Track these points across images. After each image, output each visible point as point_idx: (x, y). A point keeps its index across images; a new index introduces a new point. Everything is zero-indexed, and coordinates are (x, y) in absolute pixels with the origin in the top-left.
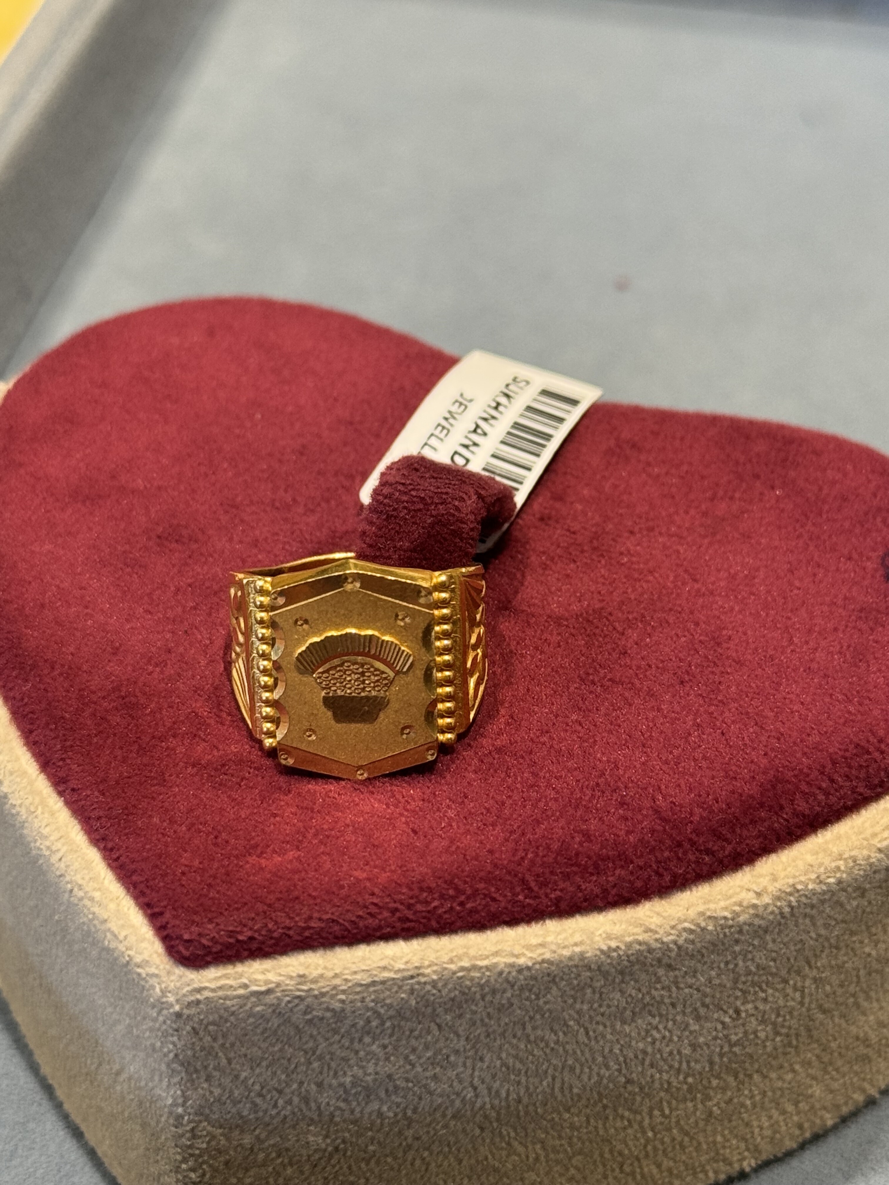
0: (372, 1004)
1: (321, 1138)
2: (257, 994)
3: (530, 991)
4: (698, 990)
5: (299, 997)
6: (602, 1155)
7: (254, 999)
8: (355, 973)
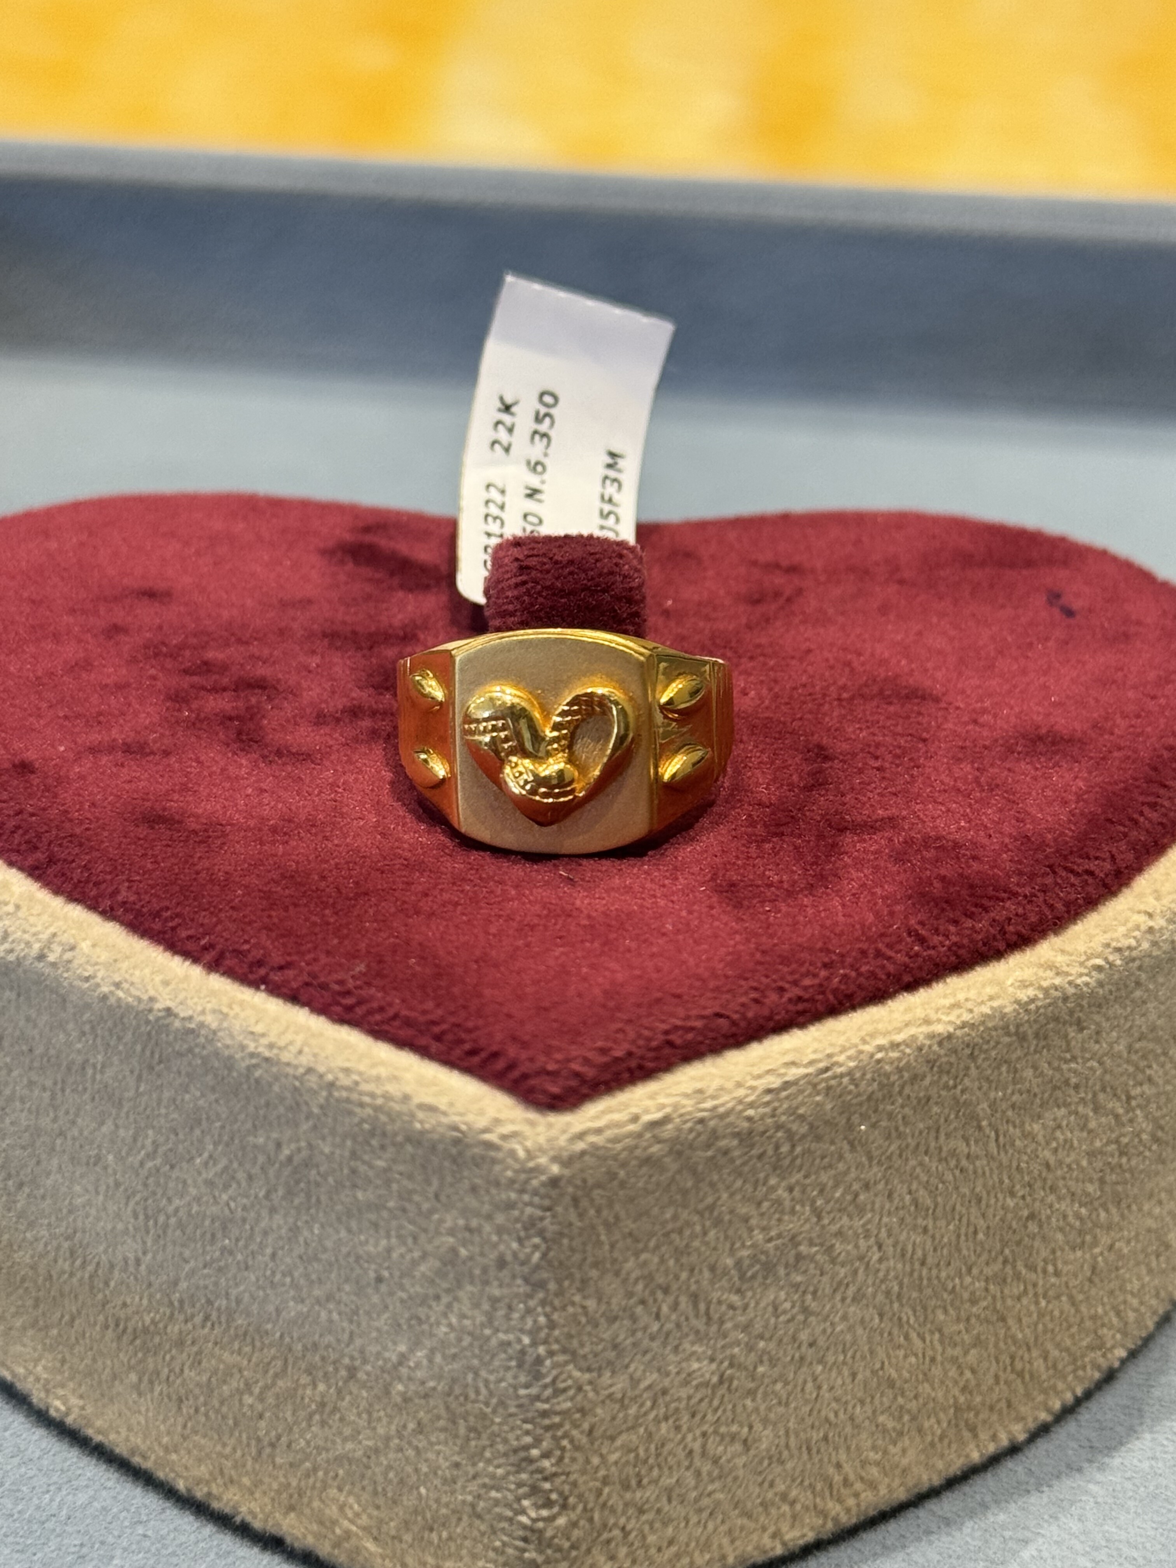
0: (784, 1118)
1: (705, 1362)
2: (654, 1125)
3: (948, 1072)
4: (1101, 1063)
5: (701, 1121)
6: (996, 1345)
7: (648, 1135)
8: (759, 1077)
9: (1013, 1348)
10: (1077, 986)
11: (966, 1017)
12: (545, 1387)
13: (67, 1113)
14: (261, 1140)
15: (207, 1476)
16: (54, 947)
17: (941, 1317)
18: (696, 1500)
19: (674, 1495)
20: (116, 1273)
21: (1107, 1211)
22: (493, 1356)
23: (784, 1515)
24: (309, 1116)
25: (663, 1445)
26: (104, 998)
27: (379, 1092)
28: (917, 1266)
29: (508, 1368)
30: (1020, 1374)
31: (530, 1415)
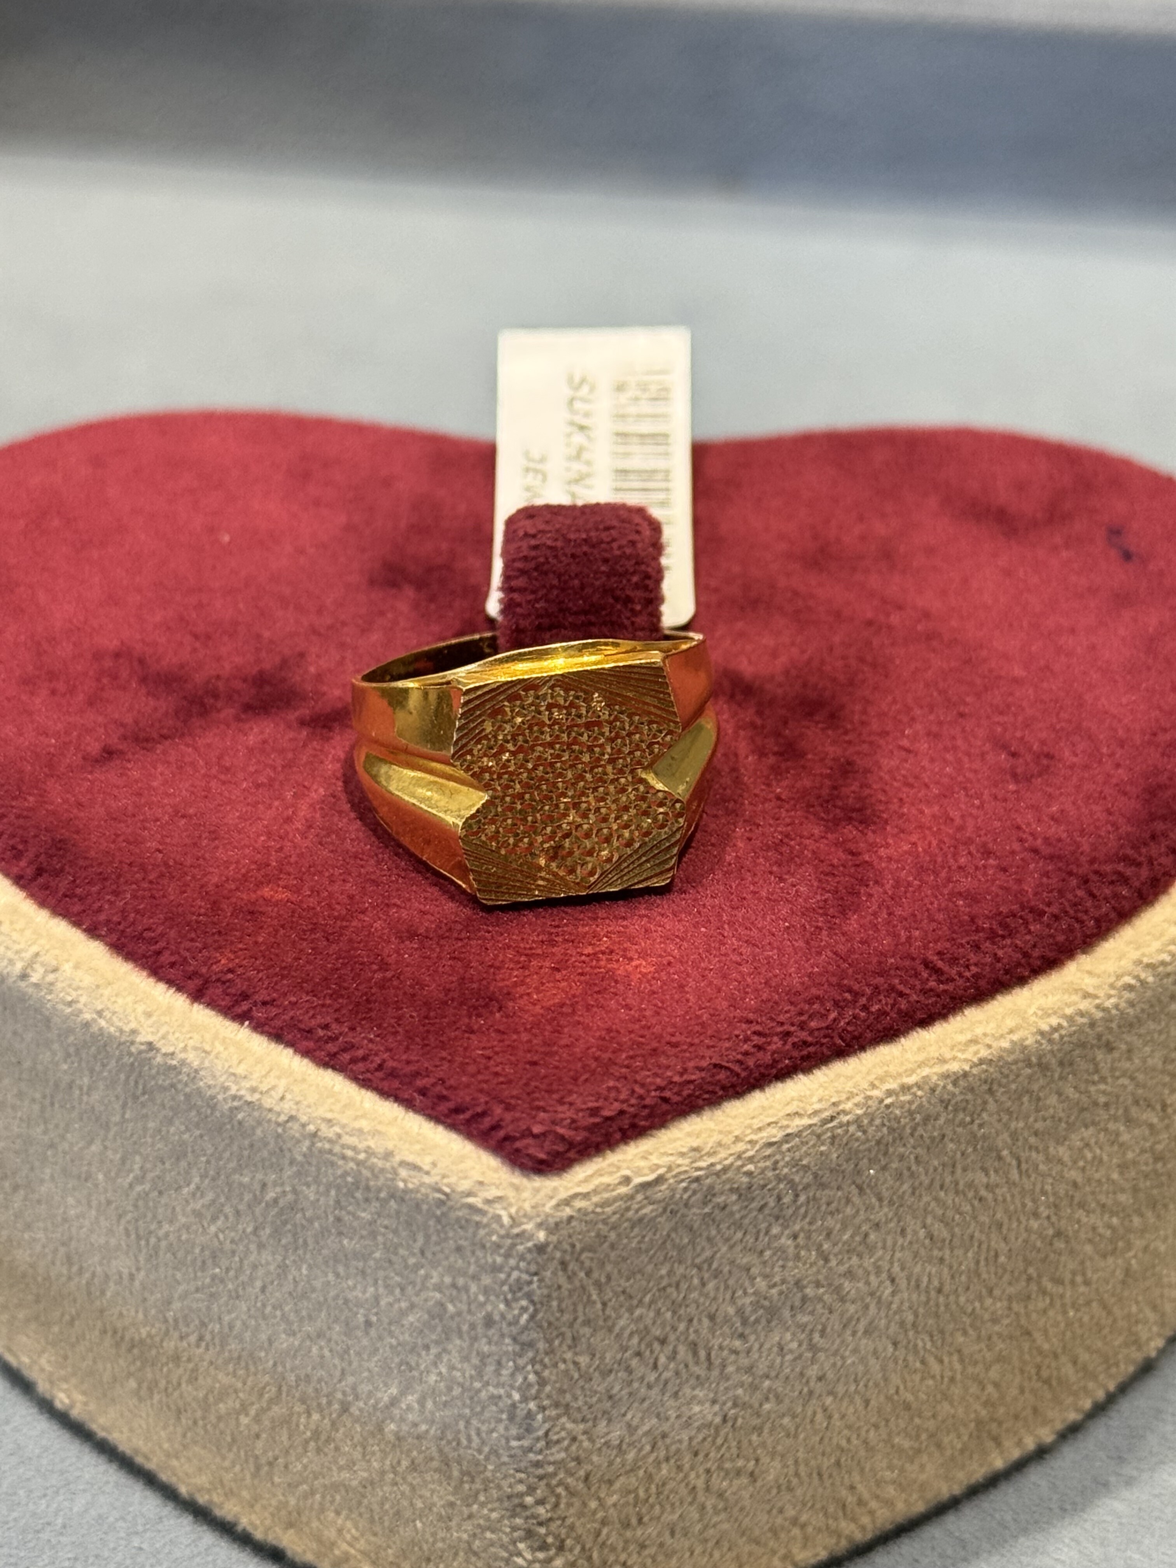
0: (786, 1170)
2: (646, 1186)
6: (1020, 1358)
7: (640, 1197)
8: (760, 1129)
9: (1039, 1359)
10: (1104, 1010)
11: (984, 1053)
12: (538, 1439)
13: (57, 1126)
14: (246, 1180)
15: (207, 1486)
16: (37, 966)
17: (961, 1339)
18: (701, 1532)
19: (678, 1530)
20: (112, 1284)
21: (1142, 1215)
22: (483, 1408)
23: (794, 1538)
24: (292, 1162)
25: (664, 1484)
26: (87, 1025)
27: (361, 1146)
28: (933, 1294)
29: (501, 1420)
30: (1047, 1382)
31: (523, 1465)
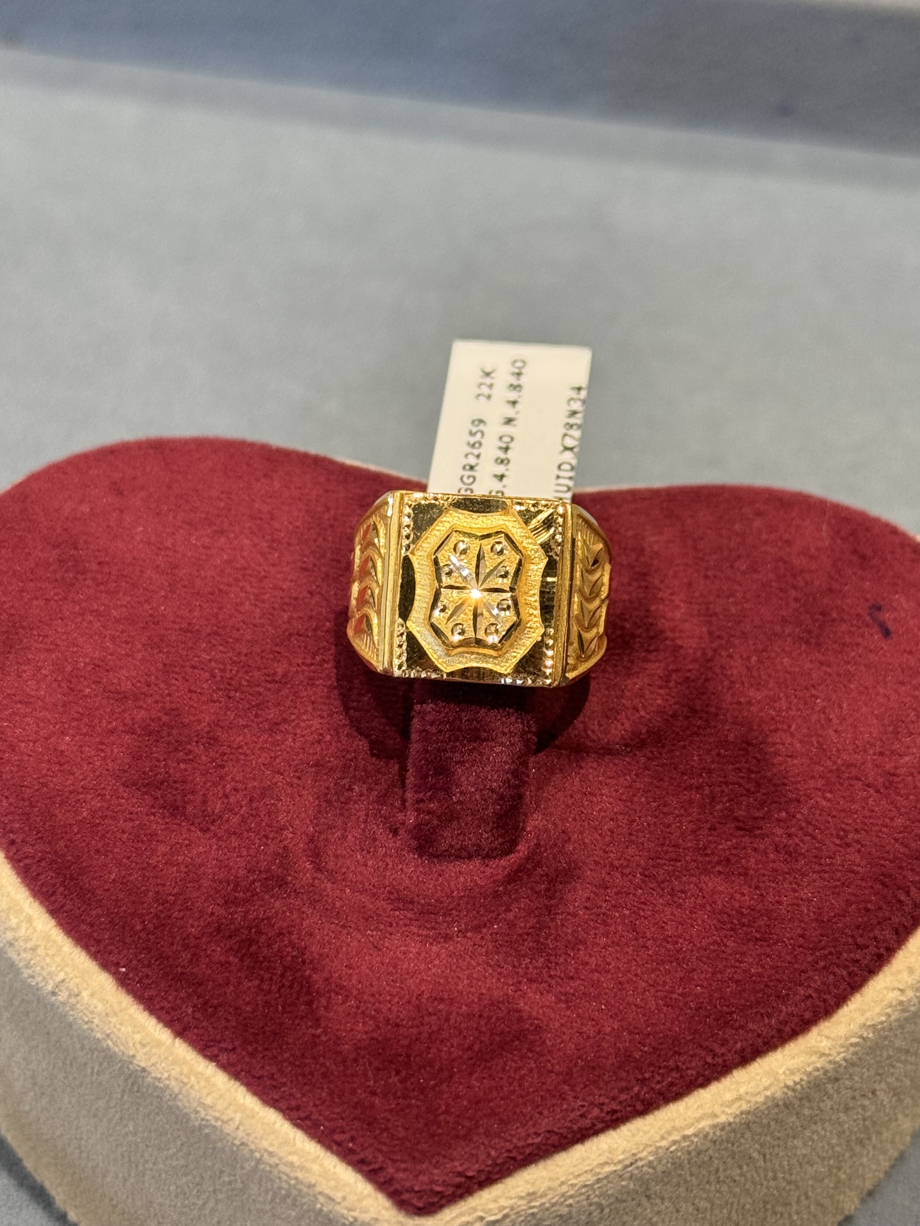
0: (596, 1200)
2: (495, 1222)
3: (728, 1141)
4: (851, 1088)
5: (531, 1214)
8: (579, 1175)
11: (745, 1107)
16: (63, 989)
20: (110, 1176)
21: (851, 1151)
26: (98, 1039)
